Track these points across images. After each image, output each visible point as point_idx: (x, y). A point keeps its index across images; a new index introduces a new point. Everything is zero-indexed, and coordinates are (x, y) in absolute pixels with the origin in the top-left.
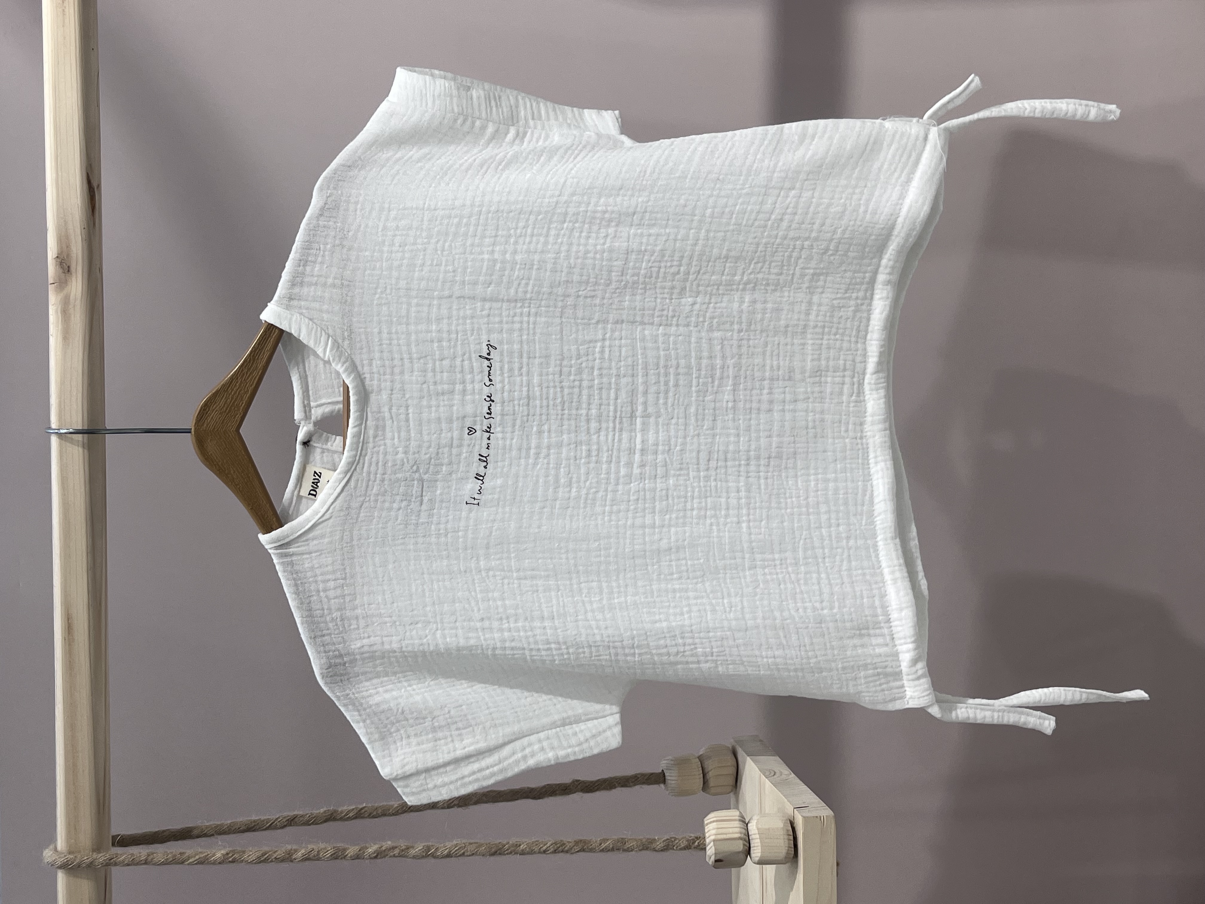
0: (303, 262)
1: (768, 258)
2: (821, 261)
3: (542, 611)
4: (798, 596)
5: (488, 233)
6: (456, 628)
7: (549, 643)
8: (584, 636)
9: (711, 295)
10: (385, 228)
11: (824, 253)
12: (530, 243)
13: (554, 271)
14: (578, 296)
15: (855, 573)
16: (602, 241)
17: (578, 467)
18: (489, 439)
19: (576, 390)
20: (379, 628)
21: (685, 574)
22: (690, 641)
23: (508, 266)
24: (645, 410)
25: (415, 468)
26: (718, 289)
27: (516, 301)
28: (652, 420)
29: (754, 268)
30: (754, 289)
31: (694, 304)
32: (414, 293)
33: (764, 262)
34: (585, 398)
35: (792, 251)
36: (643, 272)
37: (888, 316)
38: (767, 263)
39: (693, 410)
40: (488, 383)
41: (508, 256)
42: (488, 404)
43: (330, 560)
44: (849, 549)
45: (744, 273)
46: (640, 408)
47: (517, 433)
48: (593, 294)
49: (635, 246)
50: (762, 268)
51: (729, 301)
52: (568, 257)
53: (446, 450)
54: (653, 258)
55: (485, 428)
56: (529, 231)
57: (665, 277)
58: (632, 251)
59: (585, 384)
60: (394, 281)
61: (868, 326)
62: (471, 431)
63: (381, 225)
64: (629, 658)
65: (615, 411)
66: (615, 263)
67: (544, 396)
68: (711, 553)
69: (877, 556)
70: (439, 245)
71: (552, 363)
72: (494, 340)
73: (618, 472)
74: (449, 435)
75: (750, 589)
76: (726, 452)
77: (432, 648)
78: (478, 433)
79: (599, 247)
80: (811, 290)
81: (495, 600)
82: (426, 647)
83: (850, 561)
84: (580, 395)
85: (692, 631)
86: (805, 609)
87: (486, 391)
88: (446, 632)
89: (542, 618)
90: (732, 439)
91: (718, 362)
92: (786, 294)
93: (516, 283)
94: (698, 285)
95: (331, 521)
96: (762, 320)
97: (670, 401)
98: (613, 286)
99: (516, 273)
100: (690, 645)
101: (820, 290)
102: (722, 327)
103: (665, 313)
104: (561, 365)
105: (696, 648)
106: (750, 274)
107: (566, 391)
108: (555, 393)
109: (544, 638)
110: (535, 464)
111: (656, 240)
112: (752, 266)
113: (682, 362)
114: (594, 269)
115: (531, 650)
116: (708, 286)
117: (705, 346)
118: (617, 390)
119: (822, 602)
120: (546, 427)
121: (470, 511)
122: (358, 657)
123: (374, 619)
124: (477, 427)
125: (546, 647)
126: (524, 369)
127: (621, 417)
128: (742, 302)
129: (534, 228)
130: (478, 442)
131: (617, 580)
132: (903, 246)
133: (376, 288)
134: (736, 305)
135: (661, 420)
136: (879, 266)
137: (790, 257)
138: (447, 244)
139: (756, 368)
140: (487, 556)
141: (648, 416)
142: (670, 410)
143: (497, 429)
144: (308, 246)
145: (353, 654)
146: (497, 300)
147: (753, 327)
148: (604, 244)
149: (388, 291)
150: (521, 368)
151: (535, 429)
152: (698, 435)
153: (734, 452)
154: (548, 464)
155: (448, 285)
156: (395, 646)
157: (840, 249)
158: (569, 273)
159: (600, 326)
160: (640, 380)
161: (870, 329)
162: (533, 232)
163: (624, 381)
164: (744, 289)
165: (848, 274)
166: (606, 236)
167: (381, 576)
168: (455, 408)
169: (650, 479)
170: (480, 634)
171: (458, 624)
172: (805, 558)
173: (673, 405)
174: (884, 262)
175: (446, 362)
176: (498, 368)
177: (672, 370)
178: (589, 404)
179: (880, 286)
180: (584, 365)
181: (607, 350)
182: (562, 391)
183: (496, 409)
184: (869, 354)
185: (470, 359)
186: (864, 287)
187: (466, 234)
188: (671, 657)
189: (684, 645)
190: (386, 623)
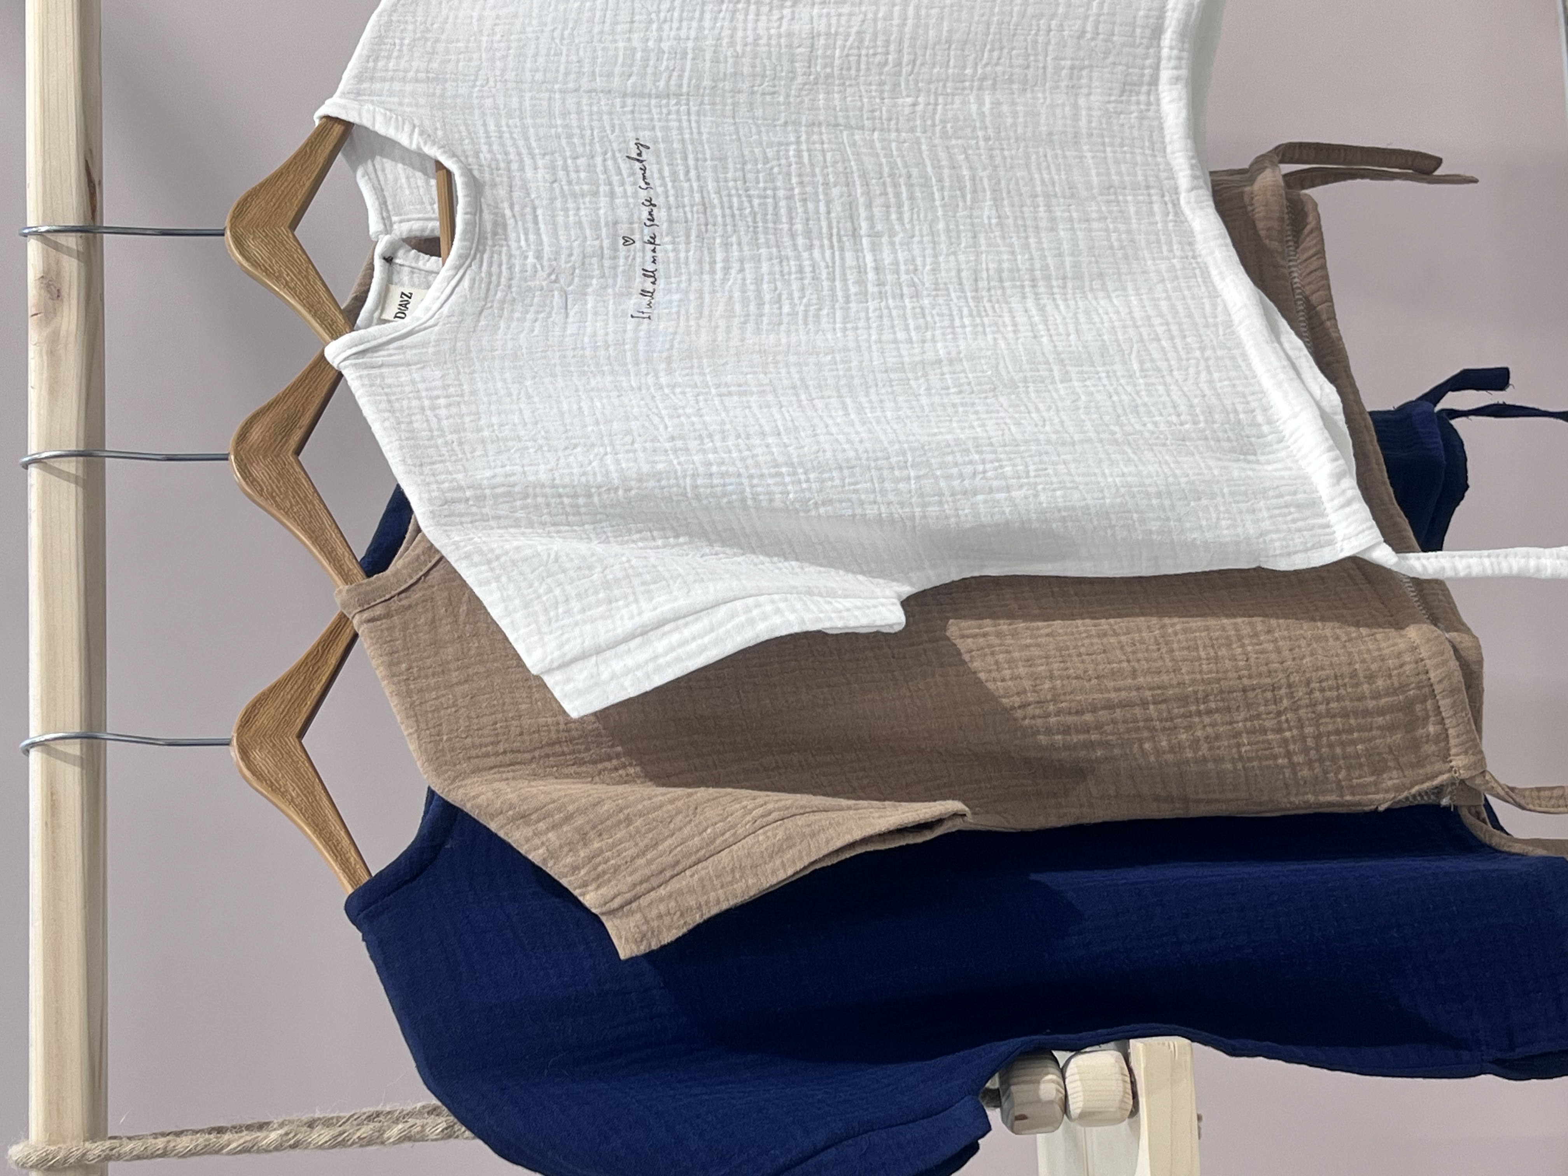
0: (374, 55)
1: (1005, 43)
2: (1079, 48)
3: (761, 426)
4: (1142, 409)
5: (620, 19)
6: (635, 451)
7: (777, 466)
8: (829, 454)
9: (936, 95)
10: (481, 18)
11: (1079, 38)
12: (679, 29)
13: (716, 60)
14: (753, 93)
15: (1219, 385)
16: (776, 24)
17: (788, 283)
18: (654, 251)
19: (770, 201)
20: (517, 455)
21: (966, 387)
22: (992, 456)
23: (653, 56)
24: (872, 227)
25: (553, 277)
26: (944, 86)
27: (668, 96)
28: (885, 239)
29: (990, 58)
30: (994, 87)
31: (914, 105)
32: (526, 86)
33: (1002, 49)
34: (783, 211)
35: (1036, 34)
36: (837, 62)
37: (1188, 119)
38: (1006, 51)
39: (941, 225)
40: (644, 186)
41: (651, 44)
42: (648, 209)
43: (438, 374)
44: (1207, 360)
45: (976, 65)
46: (864, 225)
47: (693, 244)
48: (772, 90)
49: (823, 29)
50: (999, 58)
51: (964, 103)
52: (732, 44)
53: (594, 260)
54: (848, 44)
55: (647, 238)
56: (676, 14)
57: (868, 69)
58: (819, 35)
59: (781, 193)
60: (498, 73)
61: (1163, 137)
62: (628, 241)
63: (475, 15)
64: (901, 486)
65: (830, 227)
66: (799, 50)
67: (726, 205)
68: (1002, 365)
69: (1249, 365)
70: (557, 34)
71: (731, 166)
72: (645, 136)
73: (846, 289)
74: (597, 243)
75: (1068, 403)
76: (1000, 271)
77: (599, 479)
78: (638, 244)
79: (773, 31)
80: (1073, 89)
81: (688, 416)
82: (591, 478)
83: (1209, 372)
84: (776, 206)
85: (991, 445)
86: (1155, 424)
87: (643, 194)
88: (620, 456)
89: (763, 434)
90: (1005, 257)
91: (966, 172)
92: (1040, 95)
93: (665, 75)
94: (917, 82)
95: (436, 329)
96: (1014, 124)
97: (906, 216)
98: (800, 80)
99: (665, 63)
100: (991, 462)
101: (1085, 91)
102: (960, 133)
103: (877, 114)
104: (743, 170)
105: (1002, 467)
106: (986, 65)
107: (756, 202)
108: (741, 203)
109: (769, 458)
110: (725, 280)
111: (849, 21)
112: (986, 55)
113: (915, 172)
114: (770, 58)
115: (751, 477)
116: (930, 83)
117: (942, 155)
118: (828, 203)
119: (1179, 415)
120: (734, 239)
121: (639, 324)
122: (488, 492)
123: (510, 444)
124: (636, 237)
125: (773, 471)
126: (693, 174)
127: (838, 234)
128: (981, 104)
129: (682, 11)
130: (639, 254)
131: (867, 395)
132: (1186, 25)
133: (475, 80)
134: (974, 108)
135: (897, 239)
136: (1159, 59)
137: (1035, 42)
138: (566, 33)
139: (1021, 183)
140: (670, 371)
141: (878, 235)
142: (908, 226)
143: (664, 241)
144: (379, 40)
145: (480, 487)
146: (642, 95)
147: (1003, 134)
148: (780, 27)
149: (491, 83)
150: (687, 172)
151: (718, 241)
152: (955, 253)
153: (1011, 271)
154: (744, 279)
155: (573, 76)
156: (543, 477)
157: (1101, 30)
158: (736, 64)
159: (790, 128)
160: (859, 191)
161: (1167, 139)
162: (681, 15)
163: (835, 192)
164: (980, 88)
165: (1120, 68)
166: (781, 18)
167: (515, 393)
168: (602, 212)
169: (894, 298)
170: (672, 457)
171: (636, 446)
172: (1142, 370)
173: (911, 220)
174: (1165, 52)
175: (581, 161)
176: (655, 171)
177: (902, 181)
178: (791, 218)
179: (1167, 87)
180: (776, 170)
181: (805, 155)
182: (750, 202)
183: (660, 214)
184: (1177, 168)
185: (614, 157)
186: (1145, 88)
187: (591, 20)
188: (966, 482)
189: (983, 462)
190: (527, 448)
